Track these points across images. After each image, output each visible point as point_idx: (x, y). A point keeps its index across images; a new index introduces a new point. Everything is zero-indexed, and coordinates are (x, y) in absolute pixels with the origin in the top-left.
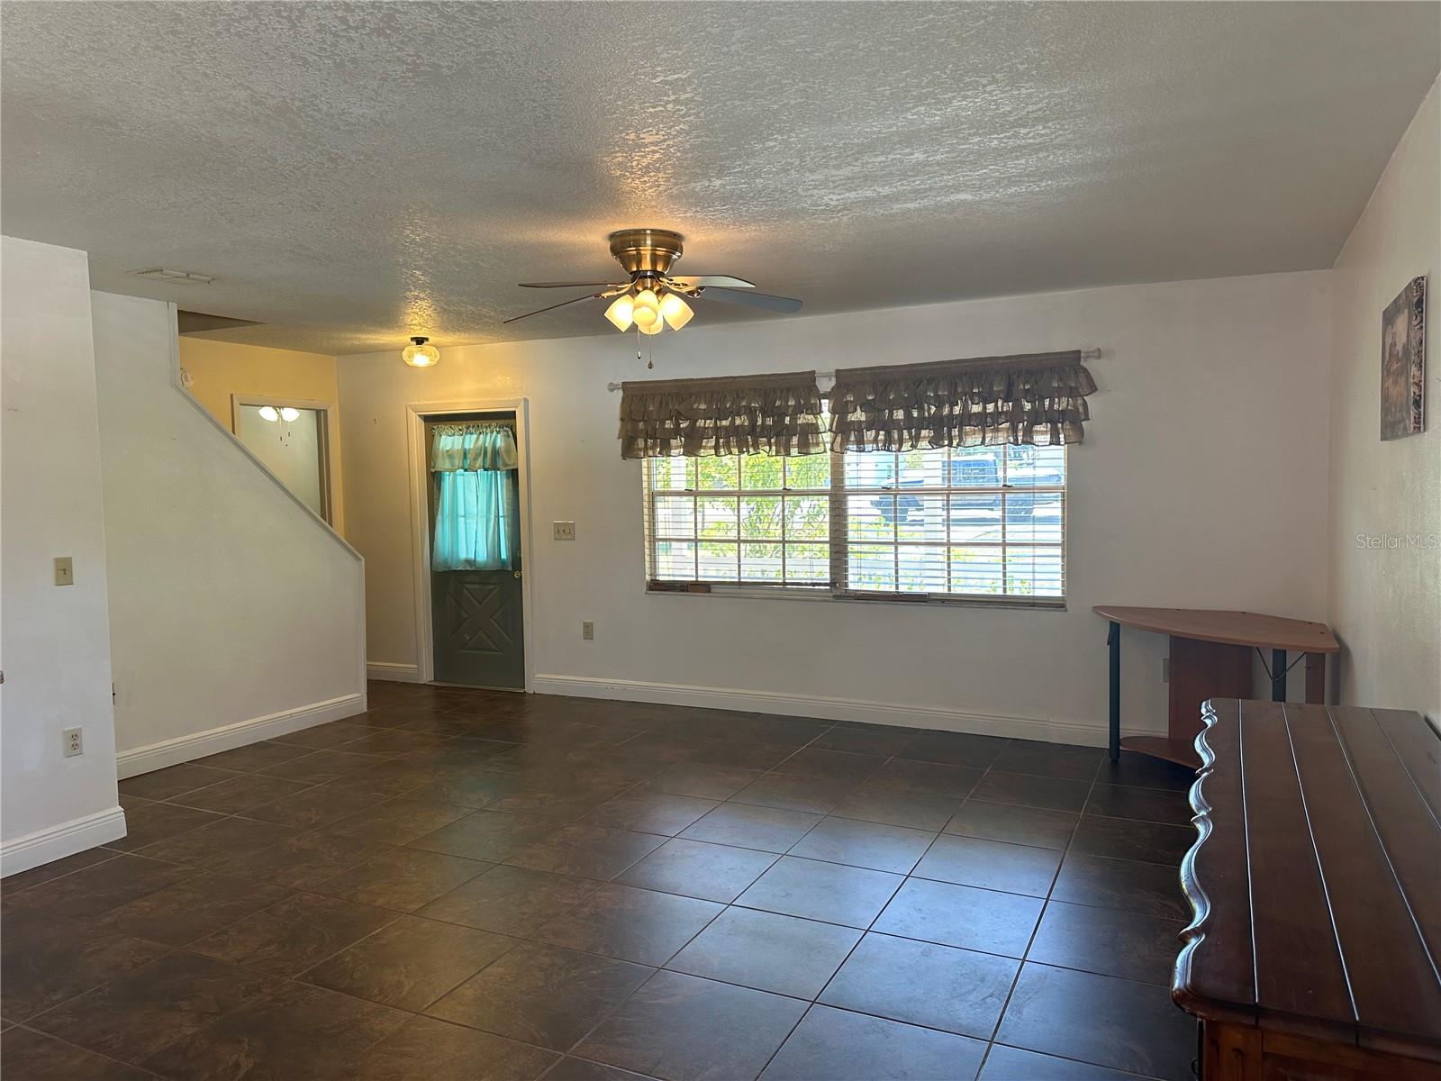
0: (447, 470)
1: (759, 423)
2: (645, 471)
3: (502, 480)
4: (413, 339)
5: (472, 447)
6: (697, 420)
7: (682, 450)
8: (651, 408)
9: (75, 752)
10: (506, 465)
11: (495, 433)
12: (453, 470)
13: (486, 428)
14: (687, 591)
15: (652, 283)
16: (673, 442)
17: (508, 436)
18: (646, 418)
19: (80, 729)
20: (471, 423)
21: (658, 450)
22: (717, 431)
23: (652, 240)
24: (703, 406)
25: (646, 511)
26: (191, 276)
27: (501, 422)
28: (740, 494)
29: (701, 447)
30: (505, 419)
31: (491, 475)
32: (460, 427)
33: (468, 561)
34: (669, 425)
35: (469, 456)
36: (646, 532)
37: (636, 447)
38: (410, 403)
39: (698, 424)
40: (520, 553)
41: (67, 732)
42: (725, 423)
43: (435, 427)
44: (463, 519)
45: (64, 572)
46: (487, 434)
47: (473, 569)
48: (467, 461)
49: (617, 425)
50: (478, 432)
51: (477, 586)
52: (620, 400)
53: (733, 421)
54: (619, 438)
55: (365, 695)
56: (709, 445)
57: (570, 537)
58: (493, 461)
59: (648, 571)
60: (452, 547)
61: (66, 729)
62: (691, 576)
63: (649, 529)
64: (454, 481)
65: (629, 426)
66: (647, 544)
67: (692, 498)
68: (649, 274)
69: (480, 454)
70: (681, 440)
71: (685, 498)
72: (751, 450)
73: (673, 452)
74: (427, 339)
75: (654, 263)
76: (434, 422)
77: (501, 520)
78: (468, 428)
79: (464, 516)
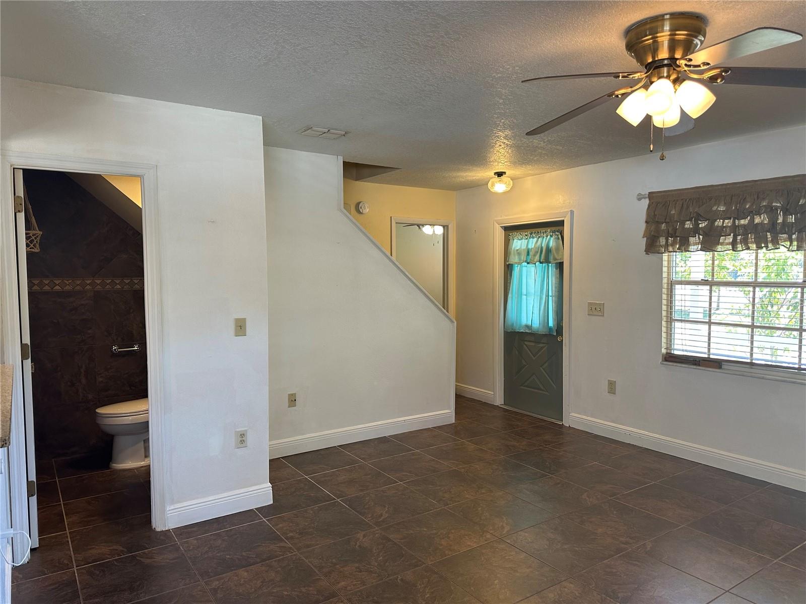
0: (516, 263)
1: (780, 220)
2: (665, 263)
3: (552, 270)
4: (495, 173)
5: (533, 247)
6: (716, 220)
7: (700, 246)
8: (673, 212)
9: (242, 445)
10: (555, 259)
11: (549, 237)
12: (520, 263)
13: (544, 233)
14: (699, 365)
15: (668, 72)
16: (692, 240)
17: (558, 239)
18: (667, 220)
19: (246, 431)
20: (533, 230)
21: (678, 246)
22: (734, 229)
23: (671, 25)
24: (722, 208)
25: (664, 296)
26: (332, 131)
27: (554, 229)
28: (755, 285)
29: (718, 243)
30: (556, 226)
31: (545, 267)
32: (526, 234)
33: (527, 326)
34: (688, 225)
35: (531, 253)
36: (664, 313)
37: (658, 244)
38: (496, 219)
39: (716, 224)
40: (562, 324)
41: (239, 432)
42: (743, 222)
43: (511, 234)
44: (525, 297)
45: (240, 327)
46: (543, 237)
47: (530, 331)
48: (529, 257)
49: (643, 226)
50: (537, 237)
51: (533, 344)
52: (647, 207)
53: (752, 220)
54: (643, 237)
55: (454, 411)
56: (727, 241)
57: (600, 314)
58: (546, 256)
59: (664, 345)
60: (517, 316)
61: (238, 430)
62: (705, 353)
63: (667, 311)
64: (521, 271)
65: (653, 228)
66: (664, 324)
67: (708, 287)
68: (666, 62)
69: (538, 252)
70: (699, 238)
71: (700, 287)
72: (770, 245)
73: (692, 248)
74: (505, 173)
75: (672, 49)
76: (511, 230)
77: (550, 298)
78: (531, 234)
79: (526, 295)
